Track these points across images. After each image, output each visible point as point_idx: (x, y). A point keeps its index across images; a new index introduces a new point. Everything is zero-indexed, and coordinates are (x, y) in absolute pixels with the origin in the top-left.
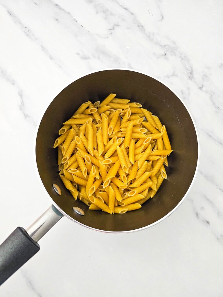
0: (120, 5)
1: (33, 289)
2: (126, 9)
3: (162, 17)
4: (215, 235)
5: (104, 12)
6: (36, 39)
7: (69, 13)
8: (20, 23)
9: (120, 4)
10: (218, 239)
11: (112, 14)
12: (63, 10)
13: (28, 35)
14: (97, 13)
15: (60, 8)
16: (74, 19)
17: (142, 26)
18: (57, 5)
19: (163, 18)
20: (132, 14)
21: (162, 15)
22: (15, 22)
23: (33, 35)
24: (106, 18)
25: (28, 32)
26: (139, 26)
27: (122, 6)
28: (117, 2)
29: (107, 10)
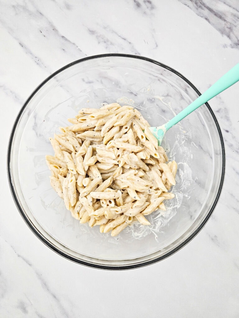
0: (119, 36)
1: (48, 289)
2: (125, 39)
3: (156, 46)
4: (210, 236)
5: (105, 42)
6: (45, 67)
7: (74, 44)
8: (31, 54)
10: (212, 239)
11: (112, 44)
12: (69, 41)
13: (38, 64)
14: (99, 43)
15: (66, 40)
16: (79, 49)
17: (139, 54)
18: (63, 37)
19: (157, 46)
20: (130, 43)
21: (156, 43)
22: (26, 53)
23: (42, 64)
25: (38, 62)
27: (121, 37)
28: (116, 33)
29: (108, 41)
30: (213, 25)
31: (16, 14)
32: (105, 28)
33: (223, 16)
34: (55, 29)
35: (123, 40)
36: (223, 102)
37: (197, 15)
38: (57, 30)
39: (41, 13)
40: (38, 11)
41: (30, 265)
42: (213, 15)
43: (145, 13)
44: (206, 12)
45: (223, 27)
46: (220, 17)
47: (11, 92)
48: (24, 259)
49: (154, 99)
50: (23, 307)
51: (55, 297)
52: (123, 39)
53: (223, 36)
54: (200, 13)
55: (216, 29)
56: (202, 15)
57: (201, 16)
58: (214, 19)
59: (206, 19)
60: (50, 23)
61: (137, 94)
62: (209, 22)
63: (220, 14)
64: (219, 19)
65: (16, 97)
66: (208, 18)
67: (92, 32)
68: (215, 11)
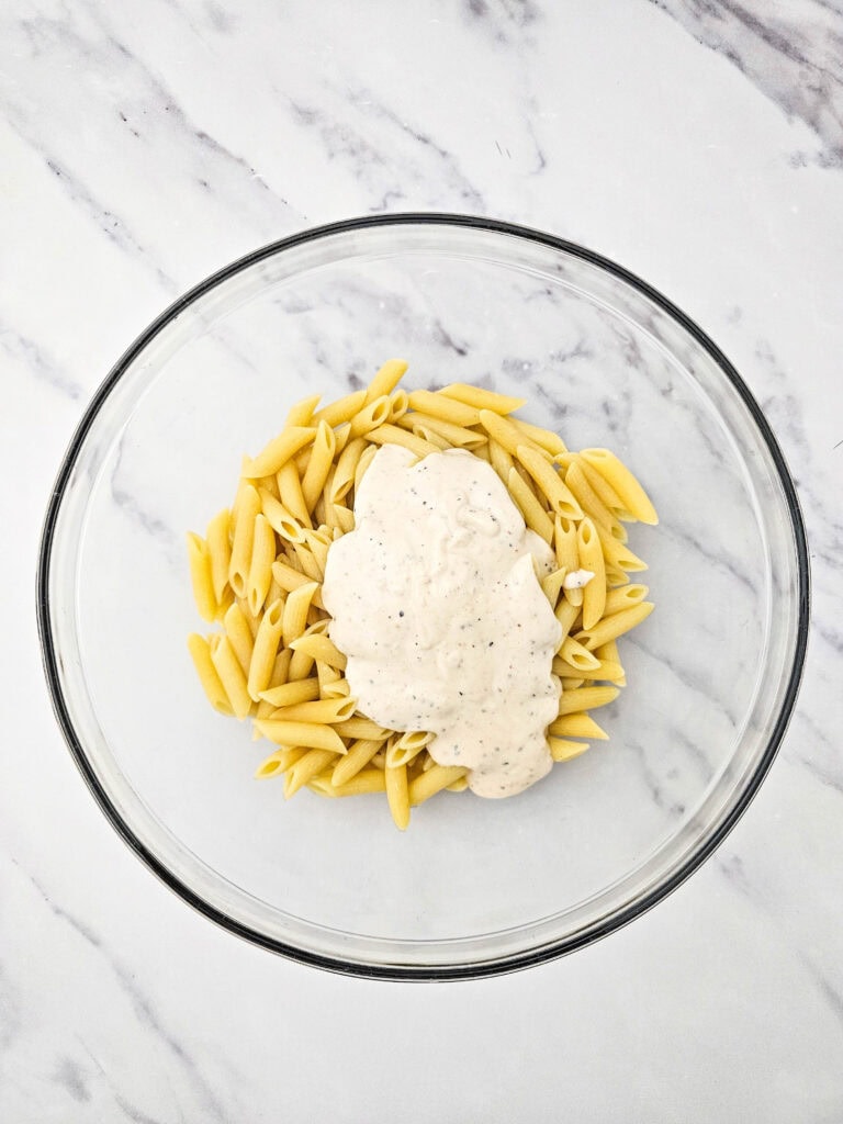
0: (406, 129)
1: (156, 1026)
2: (425, 140)
3: (539, 162)
5: (353, 152)
6: (140, 248)
7: (241, 161)
8: (90, 200)
9: (406, 125)
10: (724, 871)
11: (377, 158)
12: (223, 151)
13: (113, 238)
14: (332, 155)
15: (214, 146)
16: (259, 180)
17: (478, 195)
18: (202, 135)
19: (543, 164)
20: (444, 154)
21: (540, 154)
22: (73, 198)
23: (130, 237)
24: (359, 173)
25: (115, 229)
26: (466, 195)
27: (411, 132)
28: (393, 117)
29: (364, 147)
30: (755, 77)
31: (36, 53)
32: (353, 98)
33: (797, 44)
34: (174, 107)
35: (420, 142)
36: (783, 375)
37: (698, 43)
38: (179, 111)
39: (123, 49)
40: (112, 40)
41: (95, 942)
42: (755, 39)
43: (501, 37)
44: (731, 28)
45: (795, 87)
46: (785, 47)
47: (22, 341)
48: (74, 923)
49: (530, 365)
50: (74, 1081)
51: (178, 1049)
52: (419, 138)
53: (790, 121)
54: (708, 31)
55: (768, 95)
56: (716, 42)
57: (709, 46)
58: (759, 53)
59: (731, 56)
60: (155, 83)
61: (466, 344)
62: (741, 67)
63: (786, 36)
64: (779, 54)
65: (38, 360)
66: (741, 51)
67: (307, 116)
68: (767, 25)
